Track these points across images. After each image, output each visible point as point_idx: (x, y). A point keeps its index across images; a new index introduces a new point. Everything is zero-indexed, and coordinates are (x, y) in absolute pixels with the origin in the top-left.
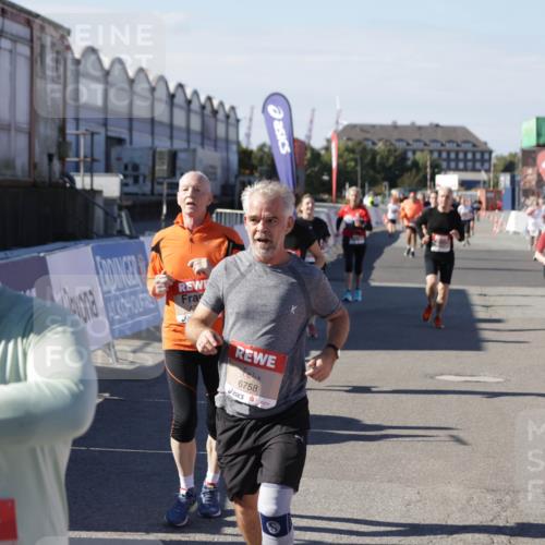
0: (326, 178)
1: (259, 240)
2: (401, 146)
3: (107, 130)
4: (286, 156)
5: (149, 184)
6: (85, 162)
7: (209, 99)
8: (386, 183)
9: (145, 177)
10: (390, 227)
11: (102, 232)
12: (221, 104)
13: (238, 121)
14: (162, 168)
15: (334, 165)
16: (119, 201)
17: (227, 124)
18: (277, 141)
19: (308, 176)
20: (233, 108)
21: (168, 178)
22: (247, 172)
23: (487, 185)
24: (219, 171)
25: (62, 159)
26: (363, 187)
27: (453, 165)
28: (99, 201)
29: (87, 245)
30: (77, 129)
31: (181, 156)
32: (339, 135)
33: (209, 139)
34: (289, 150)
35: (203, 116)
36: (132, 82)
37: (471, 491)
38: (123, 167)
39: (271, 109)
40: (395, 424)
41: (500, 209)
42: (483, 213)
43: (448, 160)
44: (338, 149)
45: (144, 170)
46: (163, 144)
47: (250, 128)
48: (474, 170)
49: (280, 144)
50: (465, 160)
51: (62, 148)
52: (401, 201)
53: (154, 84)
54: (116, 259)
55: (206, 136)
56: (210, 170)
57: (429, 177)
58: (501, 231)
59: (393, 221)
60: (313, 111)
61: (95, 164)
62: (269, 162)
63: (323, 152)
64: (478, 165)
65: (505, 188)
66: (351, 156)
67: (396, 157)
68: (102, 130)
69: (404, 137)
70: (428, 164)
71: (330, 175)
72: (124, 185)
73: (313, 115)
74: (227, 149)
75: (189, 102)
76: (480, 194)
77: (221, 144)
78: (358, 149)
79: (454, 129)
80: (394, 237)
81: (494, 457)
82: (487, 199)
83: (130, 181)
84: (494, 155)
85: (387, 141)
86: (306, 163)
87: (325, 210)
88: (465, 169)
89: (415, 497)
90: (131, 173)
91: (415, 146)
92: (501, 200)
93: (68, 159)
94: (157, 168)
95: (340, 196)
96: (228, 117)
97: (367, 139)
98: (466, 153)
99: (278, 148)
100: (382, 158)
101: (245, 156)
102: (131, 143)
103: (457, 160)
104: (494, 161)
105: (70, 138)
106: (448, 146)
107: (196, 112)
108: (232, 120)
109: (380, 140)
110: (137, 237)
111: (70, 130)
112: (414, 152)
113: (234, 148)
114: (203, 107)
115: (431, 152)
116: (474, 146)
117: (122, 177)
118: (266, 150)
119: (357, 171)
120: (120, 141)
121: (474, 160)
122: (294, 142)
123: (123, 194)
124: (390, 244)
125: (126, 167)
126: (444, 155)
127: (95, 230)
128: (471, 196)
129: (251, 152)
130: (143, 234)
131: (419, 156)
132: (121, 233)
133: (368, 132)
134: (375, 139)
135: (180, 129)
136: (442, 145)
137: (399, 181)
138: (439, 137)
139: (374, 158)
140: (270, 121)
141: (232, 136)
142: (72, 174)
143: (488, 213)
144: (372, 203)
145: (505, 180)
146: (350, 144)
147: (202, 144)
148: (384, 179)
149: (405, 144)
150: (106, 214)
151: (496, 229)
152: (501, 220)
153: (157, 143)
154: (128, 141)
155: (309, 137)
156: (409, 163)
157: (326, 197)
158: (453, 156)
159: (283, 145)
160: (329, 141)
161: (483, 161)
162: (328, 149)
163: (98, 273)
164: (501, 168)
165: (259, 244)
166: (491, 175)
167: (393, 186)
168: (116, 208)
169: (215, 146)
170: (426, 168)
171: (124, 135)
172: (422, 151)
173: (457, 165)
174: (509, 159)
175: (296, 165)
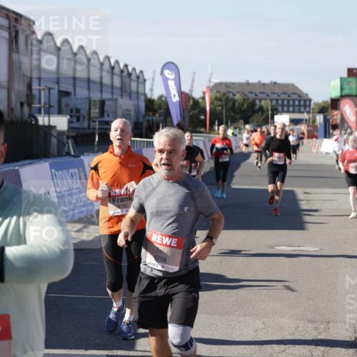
0: (202, 117)
1: (164, 164)
2: (251, 96)
3: (59, 86)
4: (176, 103)
5: (87, 122)
6: (44, 107)
7: (126, 66)
8: (242, 121)
9: (84, 117)
10: (244, 149)
11: (56, 153)
12: (134, 69)
13: (145, 80)
14: (95, 111)
15: (208, 109)
16: (67, 133)
17: (138, 82)
18: (170, 93)
19: (191, 116)
20: (141, 72)
21: (99, 117)
22: (151, 114)
23: (308, 122)
24: (132, 113)
25: (30, 105)
26: (227, 123)
27: (285, 109)
28: (54, 133)
29: (46, 162)
30: (40, 86)
31: (108, 103)
32: (211, 89)
33: (126, 92)
34: (178, 99)
35: (122, 77)
36: (75, 54)
37: (299, 322)
38: (69, 110)
39: (166, 72)
40: (248, 278)
41: (316, 137)
42: (306, 141)
43: (283, 105)
44: (211, 99)
45: (84, 112)
46: (96, 96)
47: (152, 85)
48: (300, 112)
49: (172, 95)
50: (294, 106)
51: (30, 98)
52: (252, 132)
53: (90, 56)
54: (65, 171)
55: (124, 90)
56: (126, 112)
57: (270, 117)
58: (317, 152)
59: (247, 145)
60: (194, 73)
61: (51, 109)
62: (165, 107)
63: (200, 100)
64: (302, 109)
65: (320, 124)
66: (219, 103)
67: (248, 104)
68: (56, 87)
69: (254, 91)
70: (270, 108)
71: (205, 115)
72: (70, 122)
73: (194, 76)
74: (138, 99)
75: (113, 68)
76: (303, 128)
77: (134, 96)
78: (224, 98)
79: (286, 86)
80: (247, 156)
81: (313, 300)
82: (308, 131)
83: (74, 120)
84: (312, 102)
85: (242, 93)
86: (189, 107)
87: (202, 138)
88: (294, 112)
89: (261, 326)
90: (75, 114)
91: (261, 96)
92: (317, 132)
93: (33, 106)
94: (92, 111)
95: (212, 129)
96: (138, 77)
97: (230, 92)
98: (294, 101)
99: (171, 97)
100: (239, 104)
101: (150, 103)
102: (75, 95)
103: (288, 105)
104: (312, 106)
105: (35, 92)
106: (283, 96)
107: (117, 75)
108: (141, 80)
109: (238, 93)
110: (79, 157)
111: (35, 86)
112: (260, 100)
113: (142, 98)
114: (122, 71)
115: (271, 100)
116: (300, 96)
117: (69, 117)
118: (163, 99)
119: (222, 114)
120: (68, 94)
121: (299, 105)
122: (181, 94)
123: (70, 128)
124: (244, 160)
125: (72, 111)
126: (280, 102)
127: (51, 151)
128: (298, 129)
129: (153, 101)
130: (83, 154)
131: (263, 103)
132: (68, 154)
133: (230, 87)
134: (235, 92)
135: (106, 85)
136: (279, 96)
137: (250, 120)
138: (277, 90)
139: (234, 105)
140: (165, 80)
141: (141, 90)
142: (36, 115)
143: (309, 140)
144: (233, 134)
145: (320, 119)
146: (218, 95)
147: (122, 96)
148: (241, 118)
149: (254, 95)
150: (59, 141)
151: (314, 151)
152: (317, 145)
153: (92, 95)
154: (73, 94)
155: (191, 91)
156: (257, 107)
157: (202, 130)
158: (285, 103)
159: (175, 95)
160: (204, 93)
161: (305, 106)
162: (203, 98)
163: (53, 179)
164: (317, 110)
165: (164, 167)
166: (311, 115)
167: (246, 122)
168: (65, 138)
169: (130, 97)
170: (268, 110)
171: (70, 89)
172: (265, 99)
173: (288, 109)
174: (322, 105)
175: (183, 109)
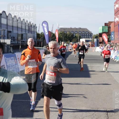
1: (52, 52)
2: (72, 33)
4: (47, 35)
5: (17, 41)
6: (2, 36)
7: (30, 22)
8: (69, 41)
11: (6, 52)
12: (33, 23)
13: (36, 27)
14: (20, 38)
15: (57, 36)
16: (10, 45)
17: (34, 28)
20: (35, 24)
21: (21, 40)
22: (39, 39)
23: (91, 41)
28: (6, 45)
30: (1, 29)
31: (24, 35)
32: (58, 30)
35: (29, 26)
36: (13, 19)
39: (44, 24)
40: (71, 94)
41: (94, 46)
42: (90, 47)
43: (83, 36)
44: (58, 33)
45: (16, 38)
46: (20, 33)
47: (39, 29)
48: (89, 38)
49: (46, 32)
53: (18, 19)
55: (29, 31)
57: (79, 39)
58: (94, 51)
60: (53, 25)
61: (5, 37)
62: (44, 36)
63: (55, 34)
65: (95, 42)
66: (61, 35)
67: (71, 35)
68: (6, 29)
69: (73, 31)
70: (78, 36)
72: (11, 41)
74: (34, 33)
75: (26, 23)
76: (90, 43)
78: (63, 33)
79: (84, 29)
82: (91, 44)
83: (13, 41)
84: (93, 35)
85: (69, 31)
86: (51, 36)
88: (87, 38)
91: (76, 33)
96: (34, 26)
97: (65, 31)
98: (87, 34)
100: (68, 35)
103: (85, 36)
104: (93, 36)
106: (83, 33)
107: (27, 26)
112: (75, 34)
113: (36, 33)
114: (29, 24)
115: (79, 34)
116: (88, 32)
118: (43, 34)
119: (62, 38)
120: (10, 32)
121: (88, 36)
122: (49, 32)
123: (11, 43)
125: (12, 38)
126: (82, 35)
128: (88, 43)
129: (39, 34)
130: (15, 52)
131: (76, 35)
132: (11, 52)
134: (67, 31)
135: (23, 29)
137: (72, 40)
138: (81, 30)
139: (66, 35)
140: (43, 27)
141: (35, 31)
143: (92, 47)
144: (66, 45)
145: (95, 40)
146: (61, 32)
148: (69, 40)
150: (7, 48)
152: (94, 49)
153: (18, 32)
154: (12, 32)
155: (52, 31)
156: (74, 36)
161: (90, 36)
164: (94, 37)
166: (92, 39)
168: (9, 47)
169: (31, 33)
170: (78, 37)
171: (11, 30)
172: (77, 34)
173: (85, 37)
174: (96, 35)
175: (49, 37)
